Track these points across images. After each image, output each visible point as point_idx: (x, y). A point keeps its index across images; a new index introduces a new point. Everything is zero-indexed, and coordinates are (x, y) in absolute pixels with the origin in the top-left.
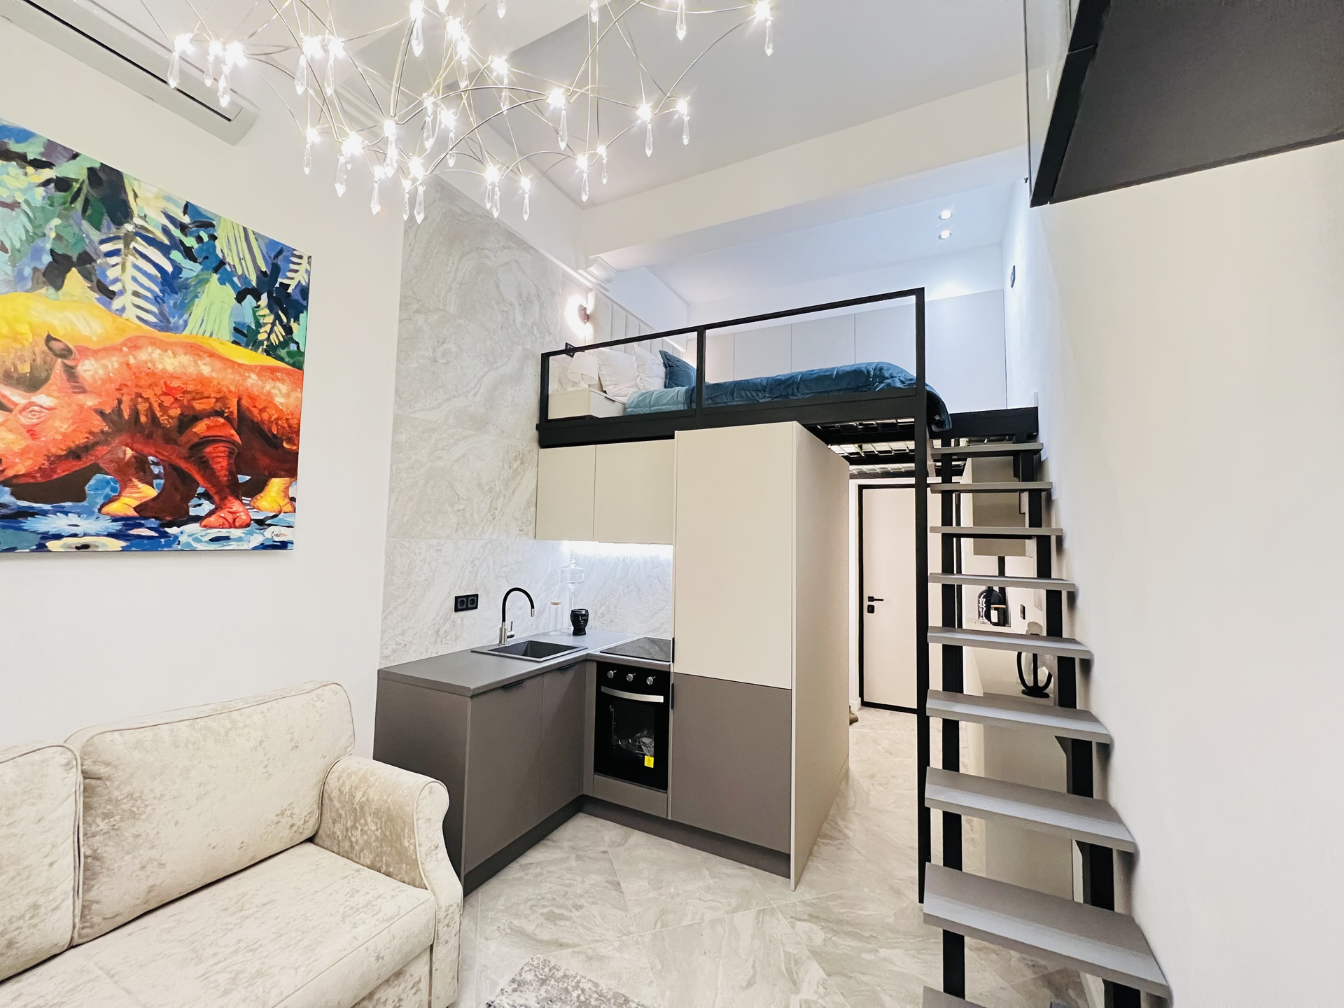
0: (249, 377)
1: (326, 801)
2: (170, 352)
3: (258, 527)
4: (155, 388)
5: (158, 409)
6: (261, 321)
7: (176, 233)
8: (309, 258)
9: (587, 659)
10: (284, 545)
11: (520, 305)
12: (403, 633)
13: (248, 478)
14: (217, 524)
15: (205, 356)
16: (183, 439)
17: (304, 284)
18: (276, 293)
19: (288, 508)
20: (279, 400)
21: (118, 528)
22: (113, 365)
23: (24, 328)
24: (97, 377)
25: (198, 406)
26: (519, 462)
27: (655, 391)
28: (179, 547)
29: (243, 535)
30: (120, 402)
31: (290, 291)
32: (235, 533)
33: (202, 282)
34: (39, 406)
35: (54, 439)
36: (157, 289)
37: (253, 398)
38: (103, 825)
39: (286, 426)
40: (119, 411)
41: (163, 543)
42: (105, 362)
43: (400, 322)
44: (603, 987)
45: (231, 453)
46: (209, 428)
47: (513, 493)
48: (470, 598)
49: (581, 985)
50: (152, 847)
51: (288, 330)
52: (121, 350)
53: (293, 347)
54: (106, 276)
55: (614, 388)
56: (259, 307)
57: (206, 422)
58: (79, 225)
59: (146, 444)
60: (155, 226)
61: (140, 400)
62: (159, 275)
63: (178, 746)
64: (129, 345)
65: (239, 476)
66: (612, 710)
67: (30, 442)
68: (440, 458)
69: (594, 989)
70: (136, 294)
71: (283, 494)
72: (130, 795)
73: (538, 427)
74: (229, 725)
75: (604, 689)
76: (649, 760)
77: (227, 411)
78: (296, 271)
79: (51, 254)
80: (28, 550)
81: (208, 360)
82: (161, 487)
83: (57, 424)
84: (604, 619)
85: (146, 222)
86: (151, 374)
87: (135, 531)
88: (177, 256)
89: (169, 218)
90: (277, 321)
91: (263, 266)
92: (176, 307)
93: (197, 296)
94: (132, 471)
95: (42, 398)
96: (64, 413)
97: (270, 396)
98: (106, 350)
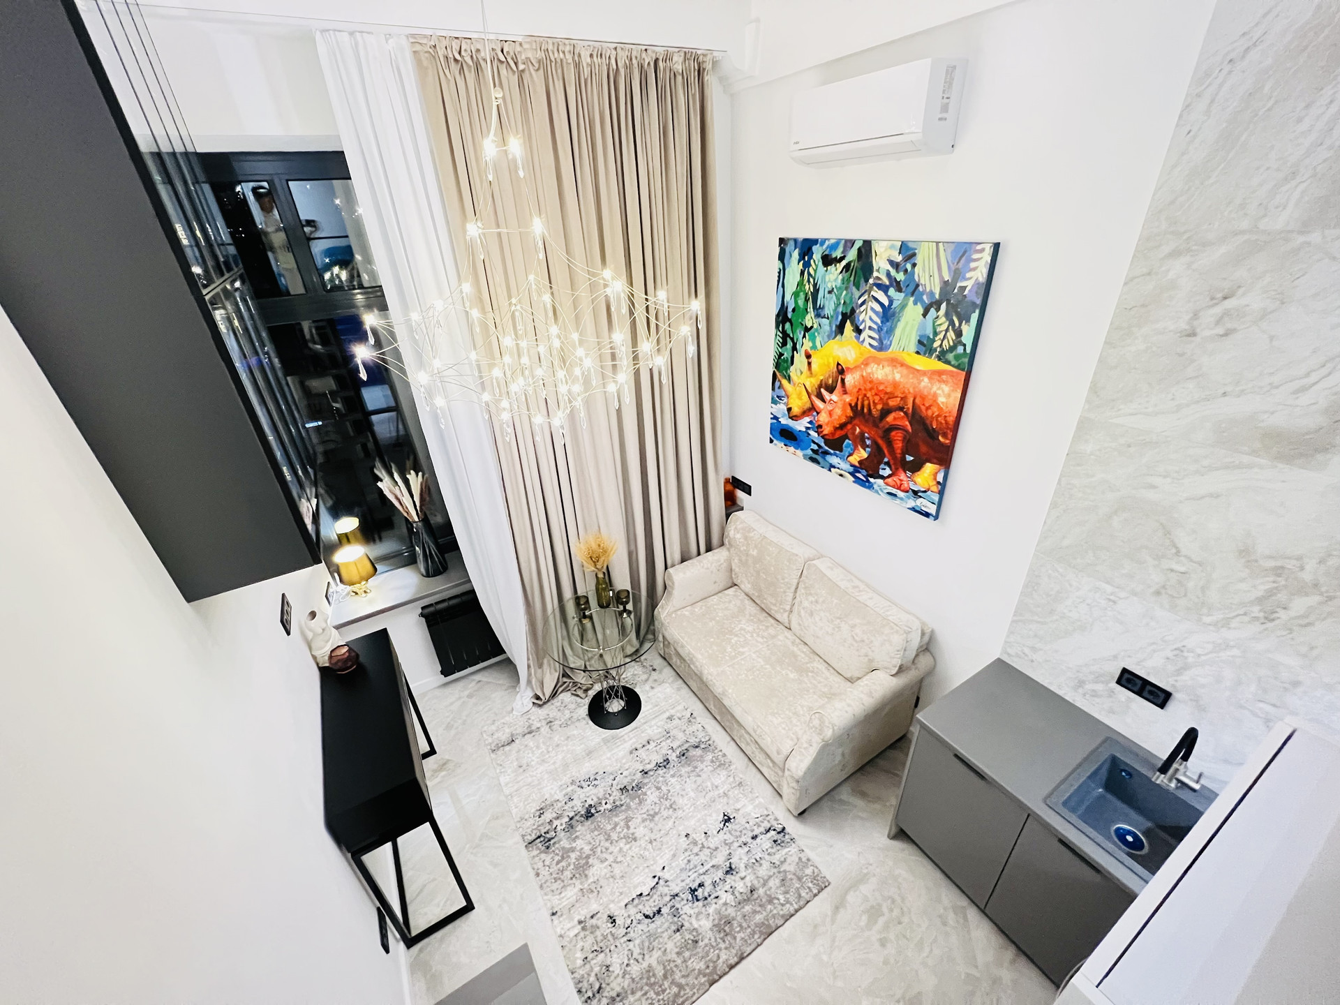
0: (923, 380)
2: (881, 366)
4: (873, 391)
5: (872, 404)
6: (938, 330)
7: (893, 272)
12: (1033, 649)
13: (912, 458)
14: (892, 485)
15: (898, 365)
16: (881, 425)
17: (981, 280)
18: (954, 299)
19: (935, 488)
20: (941, 400)
22: (857, 377)
23: (830, 360)
24: (850, 385)
25: (892, 403)
30: (858, 399)
31: (966, 292)
33: (903, 306)
34: (833, 401)
35: (836, 418)
36: (880, 321)
37: (923, 398)
39: (943, 422)
40: (856, 404)
42: (854, 375)
45: (905, 438)
46: (895, 419)
48: (1155, 689)
51: (959, 334)
52: (861, 367)
53: (960, 350)
54: (859, 320)
57: (893, 415)
58: (852, 290)
59: (865, 426)
60: (883, 274)
61: (865, 398)
62: (882, 310)
64: (865, 363)
67: (830, 419)
68: (1155, 487)
70: (870, 328)
71: (932, 477)
77: (906, 407)
78: (975, 269)
81: (899, 369)
83: (837, 410)
85: (880, 272)
86: (871, 382)
87: (858, 475)
88: (892, 291)
89: (891, 263)
90: (950, 327)
91: (947, 277)
92: (887, 332)
93: (899, 320)
94: (858, 440)
95: (834, 397)
96: (840, 405)
97: (935, 395)
98: (856, 367)
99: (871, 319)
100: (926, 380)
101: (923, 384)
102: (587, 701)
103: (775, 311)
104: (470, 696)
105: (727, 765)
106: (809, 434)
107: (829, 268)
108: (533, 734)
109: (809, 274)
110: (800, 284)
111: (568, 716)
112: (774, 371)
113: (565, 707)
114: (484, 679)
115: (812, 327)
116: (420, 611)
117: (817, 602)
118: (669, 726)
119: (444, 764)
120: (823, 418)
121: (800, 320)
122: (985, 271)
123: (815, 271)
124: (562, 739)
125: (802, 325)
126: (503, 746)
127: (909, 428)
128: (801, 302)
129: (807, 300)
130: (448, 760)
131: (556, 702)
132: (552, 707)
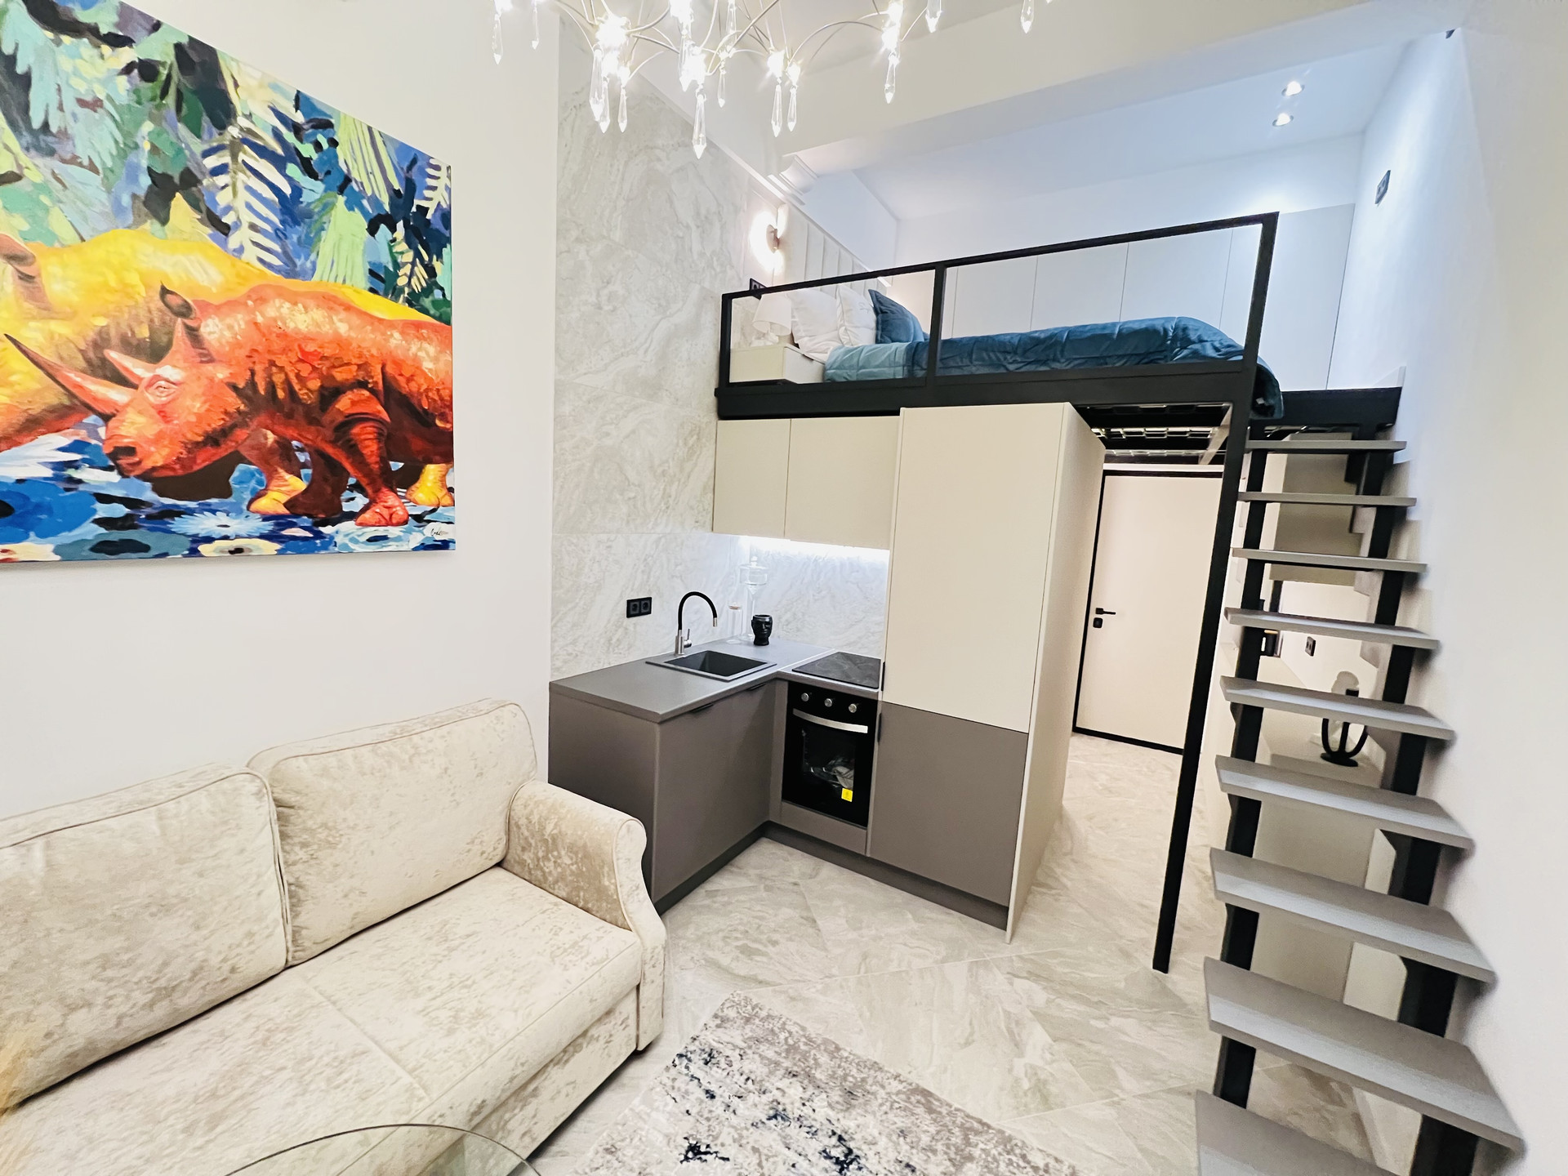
0: (392, 335)
1: (514, 829)
3: (416, 524)
4: (290, 354)
5: (296, 381)
6: (399, 260)
7: (290, 137)
8: (449, 168)
9: (777, 678)
10: (445, 545)
11: (698, 227)
12: (574, 643)
13: (401, 465)
14: (373, 522)
15: (341, 309)
16: (326, 419)
17: (445, 206)
18: (414, 221)
19: (447, 500)
21: (271, 528)
22: (239, 325)
23: (134, 279)
24: (224, 341)
25: (340, 375)
26: (695, 437)
27: (864, 347)
28: (336, 549)
29: (402, 534)
30: (253, 373)
31: (429, 216)
32: (393, 531)
33: (327, 207)
34: (167, 381)
35: (188, 422)
36: (276, 220)
37: (398, 363)
38: (301, 854)
39: (436, 398)
40: (252, 384)
41: (319, 545)
42: (229, 321)
43: (557, 256)
44: (812, 1031)
45: (380, 434)
46: (353, 403)
47: (689, 477)
48: (643, 602)
49: (787, 1027)
50: (352, 877)
51: (431, 272)
52: (246, 304)
53: (437, 294)
54: (216, 203)
55: (810, 341)
56: (394, 240)
57: (350, 396)
58: (175, 129)
59: (287, 426)
60: (264, 129)
61: (274, 369)
62: (277, 200)
63: (365, 774)
64: (254, 297)
65: (391, 463)
66: (804, 735)
67: (163, 426)
68: (608, 434)
69: (801, 1033)
70: (253, 227)
71: (440, 484)
72: (324, 825)
73: (717, 393)
74: (412, 751)
75: (797, 712)
76: (847, 794)
77: (370, 381)
78: (434, 188)
79: (150, 175)
80: (180, 556)
81: (343, 315)
82: (310, 477)
83: (188, 402)
84: (789, 627)
85: (252, 122)
86: (283, 335)
87: (288, 532)
88: (294, 172)
89: (279, 116)
90: (417, 259)
91: (395, 184)
92: (300, 244)
94: (273, 459)
95: (168, 370)
96: (194, 388)
97: (417, 359)
98: (229, 304)
99: (249, 206)
100: (397, 335)
101: (393, 342)
106: (75, 481)
120: (133, 427)
127: (385, 415)
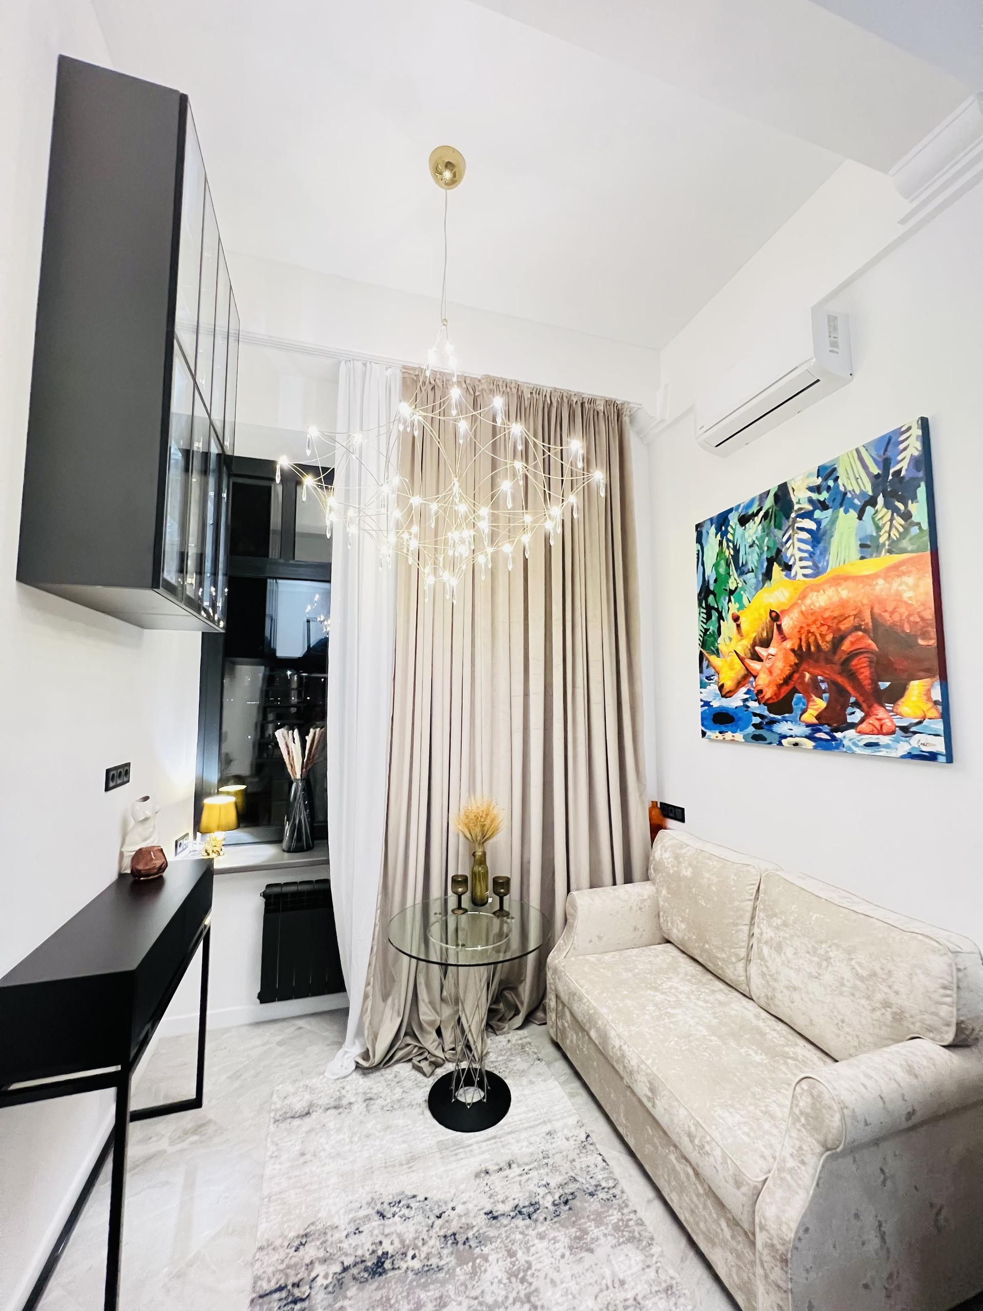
0: (877, 584)
2: (821, 591)
3: (904, 734)
4: (816, 623)
5: (820, 638)
6: (881, 524)
7: (815, 496)
10: (932, 756)
13: (888, 684)
14: (868, 731)
15: (842, 582)
16: (836, 658)
17: (917, 454)
18: (891, 486)
19: (933, 713)
20: (907, 595)
21: (810, 732)
22: (795, 616)
24: (791, 626)
25: (844, 626)
29: (890, 742)
30: (800, 639)
31: (903, 474)
32: (883, 740)
33: (834, 521)
34: (771, 655)
35: (778, 674)
36: (809, 548)
39: (918, 620)
40: (800, 647)
41: (834, 745)
42: (795, 613)
46: (852, 643)
51: (907, 516)
53: (914, 531)
54: (787, 558)
56: (877, 512)
57: (850, 639)
58: (774, 533)
59: (815, 667)
60: (805, 503)
61: (809, 635)
62: (811, 536)
64: (801, 597)
67: (770, 678)
70: (801, 559)
71: (925, 698)
78: (906, 449)
79: (767, 561)
80: (776, 744)
81: (844, 585)
83: (778, 664)
85: (800, 503)
86: (814, 613)
87: (818, 735)
88: (818, 514)
89: (811, 489)
90: (895, 514)
91: (875, 470)
92: (821, 554)
93: (832, 536)
94: (810, 689)
95: (772, 650)
96: (780, 656)
97: (899, 594)
98: (793, 606)
99: (800, 549)
100: (881, 581)
101: (878, 588)
102: (431, 1081)
103: (696, 590)
104: (280, 1044)
105: (644, 1243)
106: (748, 707)
107: (747, 525)
108: (340, 1110)
109: (728, 540)
110: (720, 553)
111: (397, 1096)
112: (701, 651)
113: (398, 1082)
114: (308, 1027)
115: (736, 588)
116: (263, 889)
117: (785, 924)
118: (548, 1146)
119: (203, 1125)
120: (763, 680)
121: (724, 587)
122: (919, 445)
123: (733, 535)
124: (379, 1127)
125: (726, 590)
126: (293, 1117)
127: (874, 646)
128: (722, 570)
129: (728, 565)
130: (210, 1121)
131: (388, 1073)
132: (382, 1078)
